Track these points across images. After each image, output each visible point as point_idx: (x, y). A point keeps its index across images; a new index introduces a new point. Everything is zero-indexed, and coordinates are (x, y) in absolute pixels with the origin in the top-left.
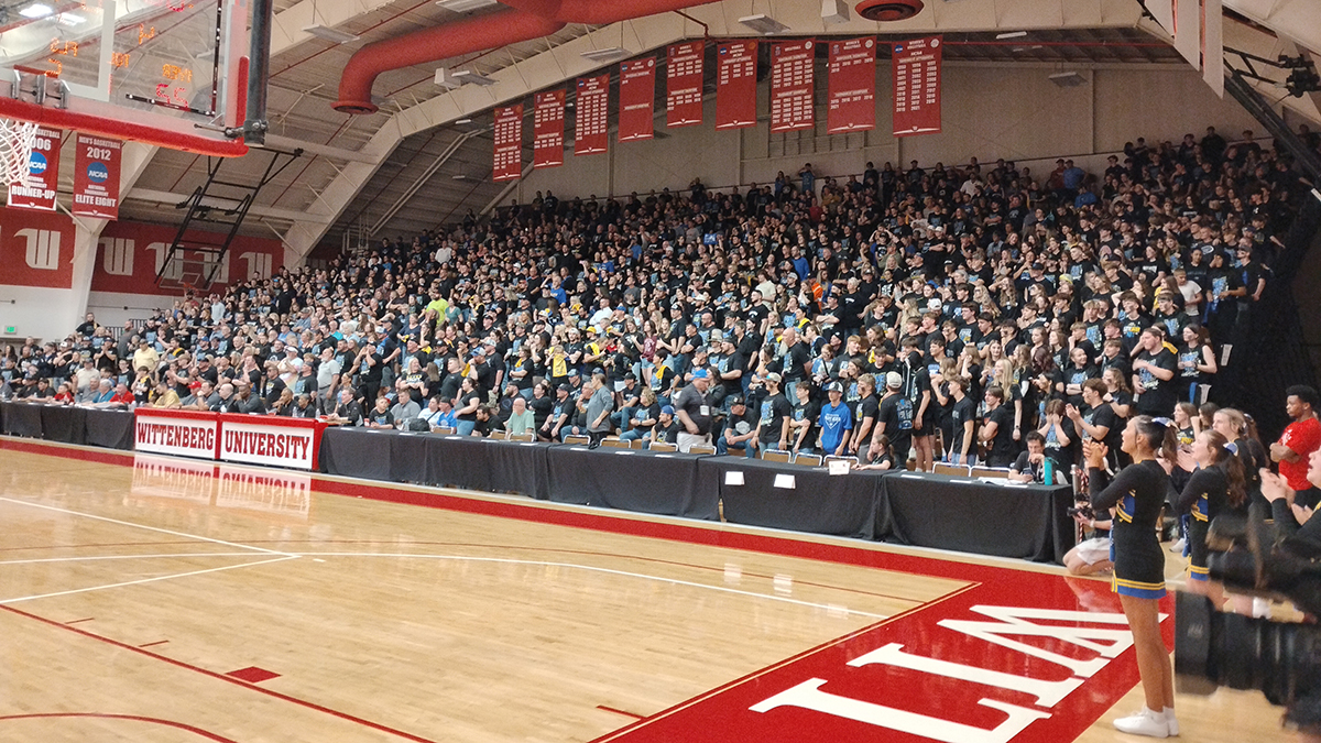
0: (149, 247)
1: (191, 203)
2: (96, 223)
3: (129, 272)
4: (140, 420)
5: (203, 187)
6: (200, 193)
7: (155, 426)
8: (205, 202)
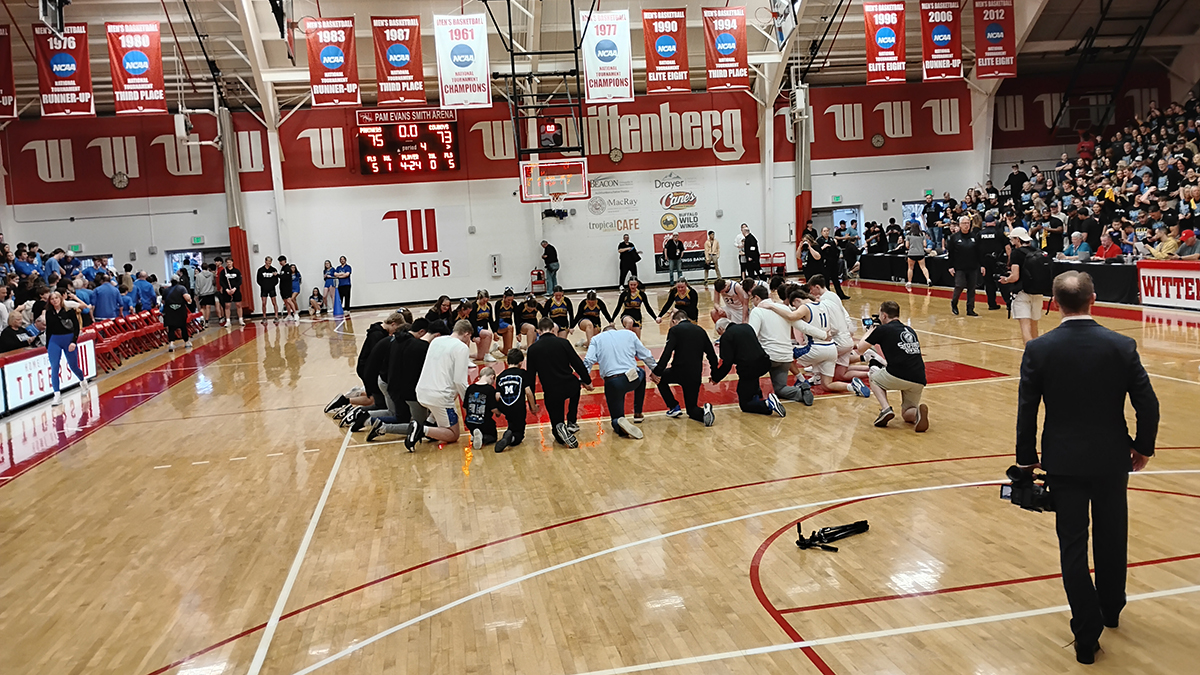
0: (1036, 100)
1: (1082, 47)
2: (991, 84)
3: (1021, 127)
4: (1143, 272)
5: (1095, 28)
6: (1091, 34)
7: (1167, 280)
8: (1097, 43)
